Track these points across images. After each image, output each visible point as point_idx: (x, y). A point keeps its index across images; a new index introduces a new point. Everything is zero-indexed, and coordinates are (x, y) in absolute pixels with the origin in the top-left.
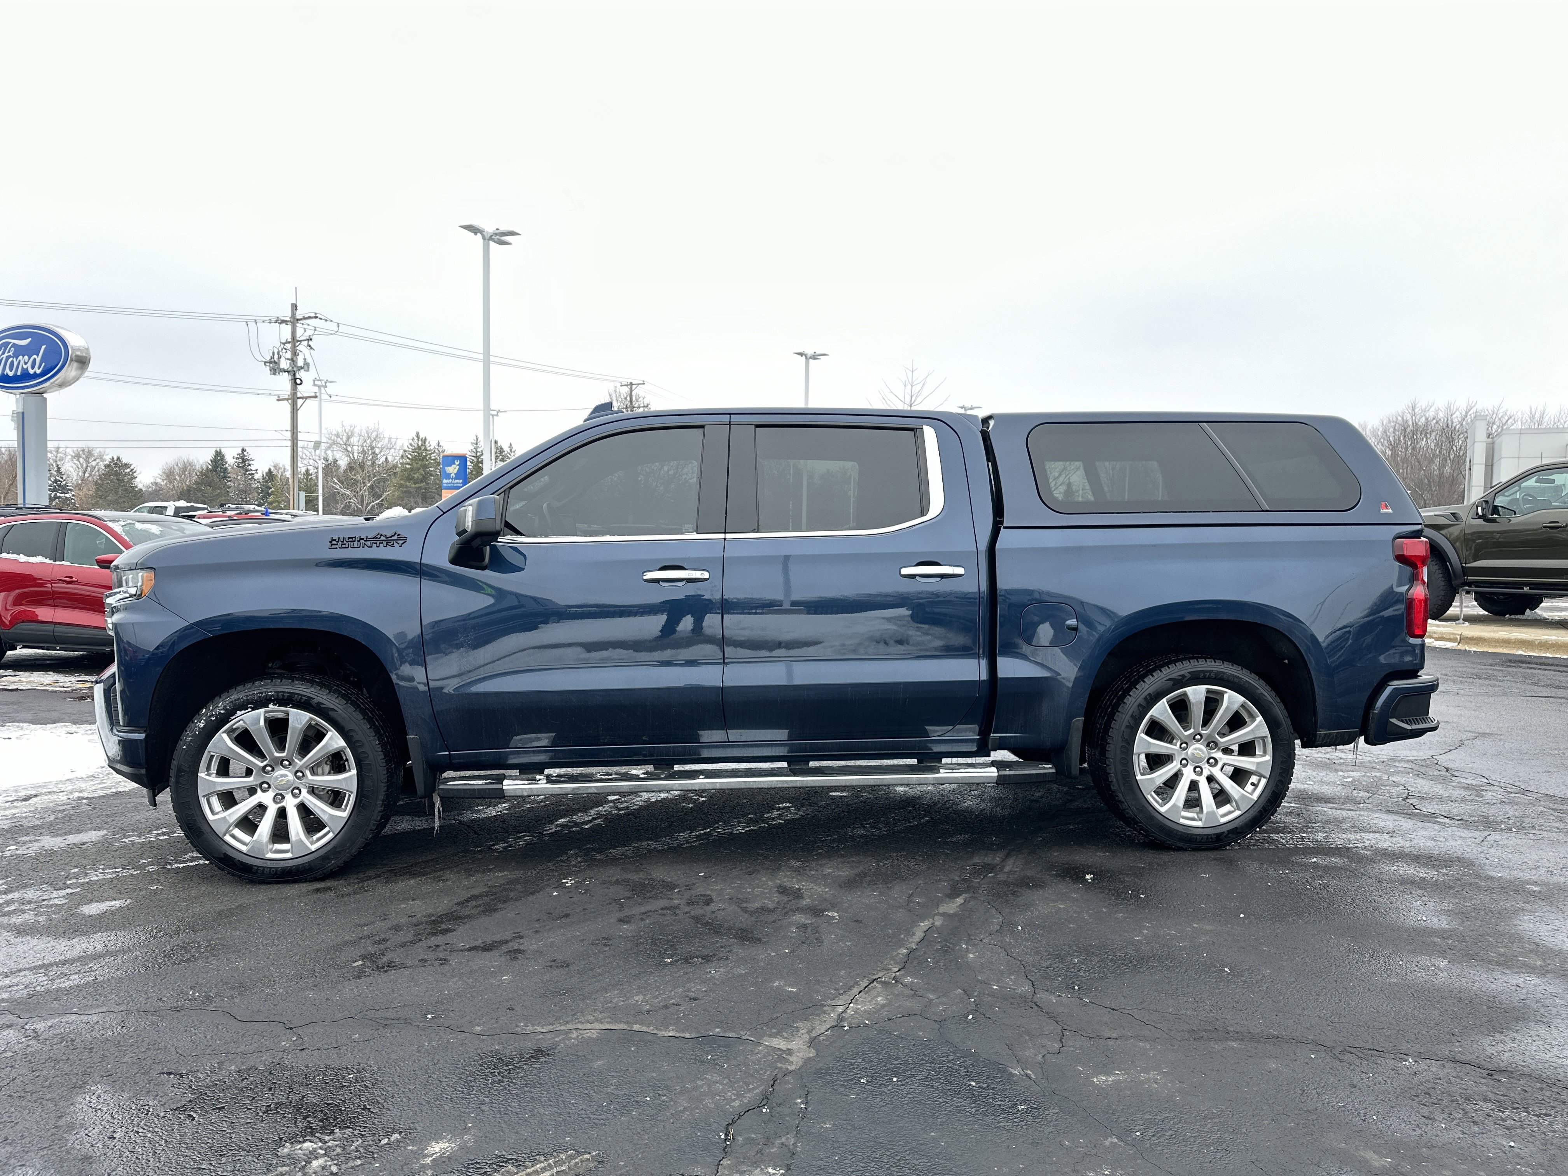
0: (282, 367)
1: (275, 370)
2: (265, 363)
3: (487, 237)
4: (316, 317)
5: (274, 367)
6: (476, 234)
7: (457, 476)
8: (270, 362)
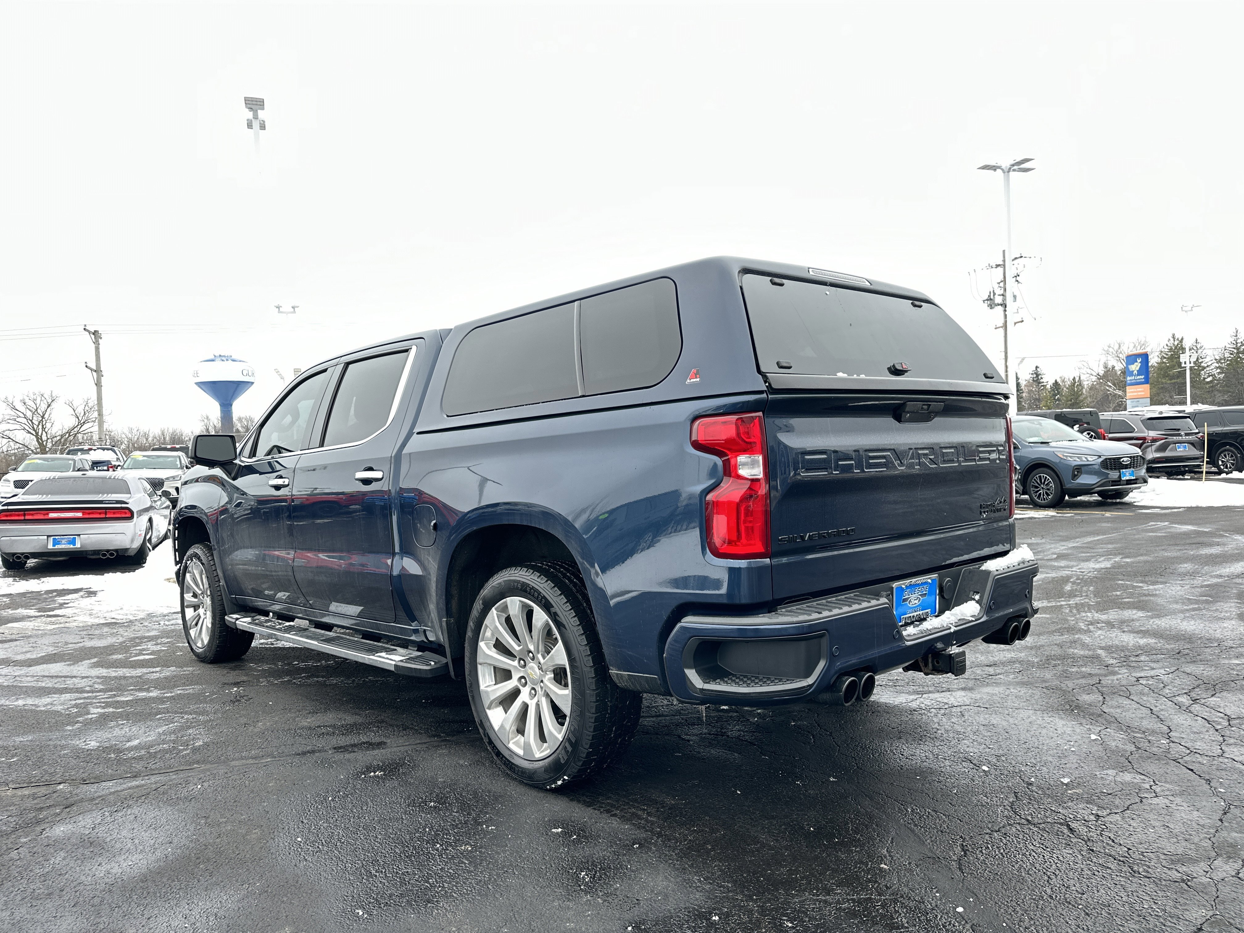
0: (996, 302)
1: (991, 305)
2: (984, 301)
3: (1006, 170)
4: (1021, 257)
5: (990, 302)
6: (995, 170)
7: (1139, 373)
8: (987, 300)
